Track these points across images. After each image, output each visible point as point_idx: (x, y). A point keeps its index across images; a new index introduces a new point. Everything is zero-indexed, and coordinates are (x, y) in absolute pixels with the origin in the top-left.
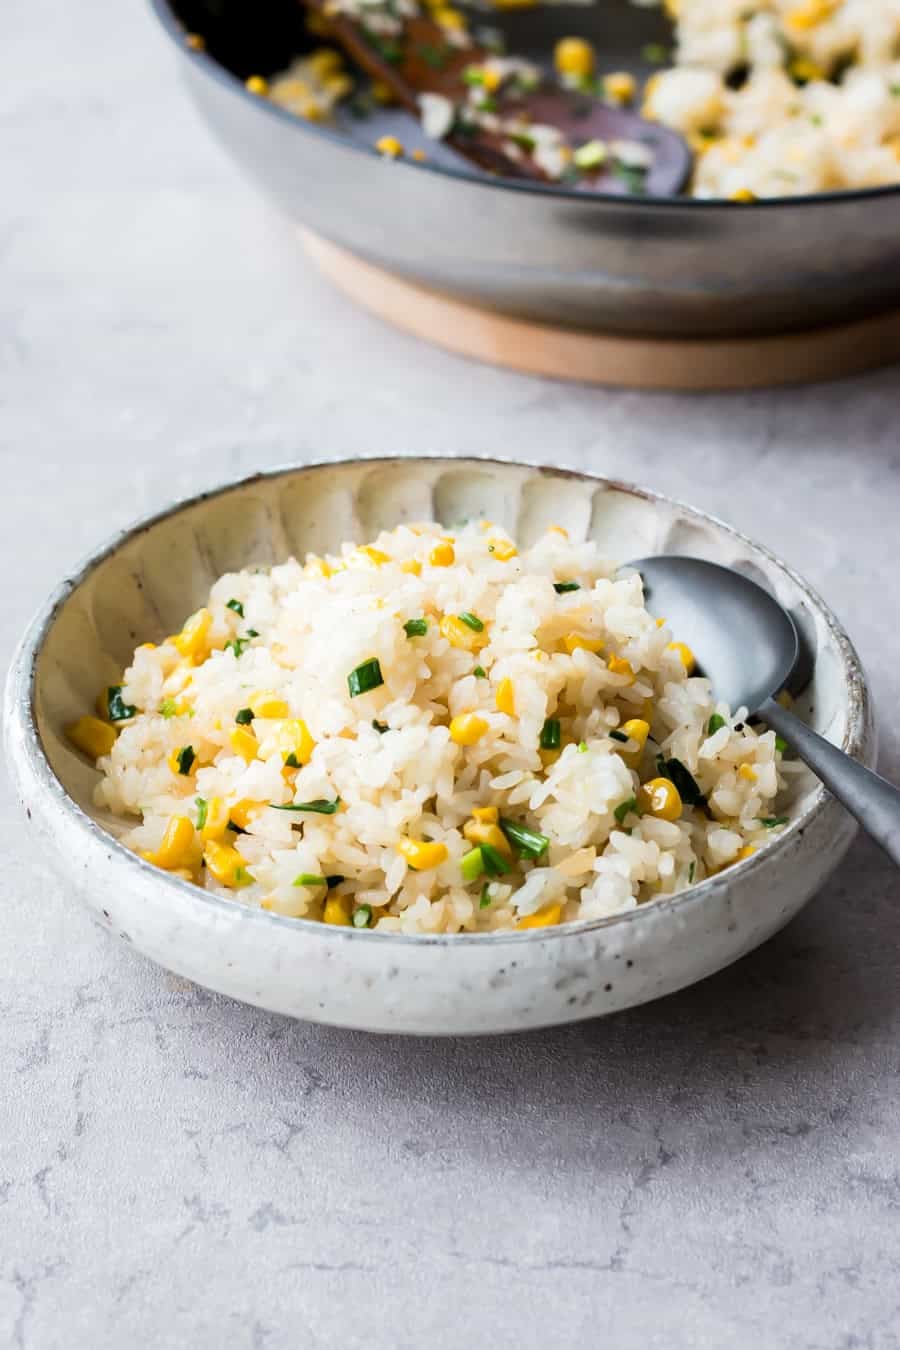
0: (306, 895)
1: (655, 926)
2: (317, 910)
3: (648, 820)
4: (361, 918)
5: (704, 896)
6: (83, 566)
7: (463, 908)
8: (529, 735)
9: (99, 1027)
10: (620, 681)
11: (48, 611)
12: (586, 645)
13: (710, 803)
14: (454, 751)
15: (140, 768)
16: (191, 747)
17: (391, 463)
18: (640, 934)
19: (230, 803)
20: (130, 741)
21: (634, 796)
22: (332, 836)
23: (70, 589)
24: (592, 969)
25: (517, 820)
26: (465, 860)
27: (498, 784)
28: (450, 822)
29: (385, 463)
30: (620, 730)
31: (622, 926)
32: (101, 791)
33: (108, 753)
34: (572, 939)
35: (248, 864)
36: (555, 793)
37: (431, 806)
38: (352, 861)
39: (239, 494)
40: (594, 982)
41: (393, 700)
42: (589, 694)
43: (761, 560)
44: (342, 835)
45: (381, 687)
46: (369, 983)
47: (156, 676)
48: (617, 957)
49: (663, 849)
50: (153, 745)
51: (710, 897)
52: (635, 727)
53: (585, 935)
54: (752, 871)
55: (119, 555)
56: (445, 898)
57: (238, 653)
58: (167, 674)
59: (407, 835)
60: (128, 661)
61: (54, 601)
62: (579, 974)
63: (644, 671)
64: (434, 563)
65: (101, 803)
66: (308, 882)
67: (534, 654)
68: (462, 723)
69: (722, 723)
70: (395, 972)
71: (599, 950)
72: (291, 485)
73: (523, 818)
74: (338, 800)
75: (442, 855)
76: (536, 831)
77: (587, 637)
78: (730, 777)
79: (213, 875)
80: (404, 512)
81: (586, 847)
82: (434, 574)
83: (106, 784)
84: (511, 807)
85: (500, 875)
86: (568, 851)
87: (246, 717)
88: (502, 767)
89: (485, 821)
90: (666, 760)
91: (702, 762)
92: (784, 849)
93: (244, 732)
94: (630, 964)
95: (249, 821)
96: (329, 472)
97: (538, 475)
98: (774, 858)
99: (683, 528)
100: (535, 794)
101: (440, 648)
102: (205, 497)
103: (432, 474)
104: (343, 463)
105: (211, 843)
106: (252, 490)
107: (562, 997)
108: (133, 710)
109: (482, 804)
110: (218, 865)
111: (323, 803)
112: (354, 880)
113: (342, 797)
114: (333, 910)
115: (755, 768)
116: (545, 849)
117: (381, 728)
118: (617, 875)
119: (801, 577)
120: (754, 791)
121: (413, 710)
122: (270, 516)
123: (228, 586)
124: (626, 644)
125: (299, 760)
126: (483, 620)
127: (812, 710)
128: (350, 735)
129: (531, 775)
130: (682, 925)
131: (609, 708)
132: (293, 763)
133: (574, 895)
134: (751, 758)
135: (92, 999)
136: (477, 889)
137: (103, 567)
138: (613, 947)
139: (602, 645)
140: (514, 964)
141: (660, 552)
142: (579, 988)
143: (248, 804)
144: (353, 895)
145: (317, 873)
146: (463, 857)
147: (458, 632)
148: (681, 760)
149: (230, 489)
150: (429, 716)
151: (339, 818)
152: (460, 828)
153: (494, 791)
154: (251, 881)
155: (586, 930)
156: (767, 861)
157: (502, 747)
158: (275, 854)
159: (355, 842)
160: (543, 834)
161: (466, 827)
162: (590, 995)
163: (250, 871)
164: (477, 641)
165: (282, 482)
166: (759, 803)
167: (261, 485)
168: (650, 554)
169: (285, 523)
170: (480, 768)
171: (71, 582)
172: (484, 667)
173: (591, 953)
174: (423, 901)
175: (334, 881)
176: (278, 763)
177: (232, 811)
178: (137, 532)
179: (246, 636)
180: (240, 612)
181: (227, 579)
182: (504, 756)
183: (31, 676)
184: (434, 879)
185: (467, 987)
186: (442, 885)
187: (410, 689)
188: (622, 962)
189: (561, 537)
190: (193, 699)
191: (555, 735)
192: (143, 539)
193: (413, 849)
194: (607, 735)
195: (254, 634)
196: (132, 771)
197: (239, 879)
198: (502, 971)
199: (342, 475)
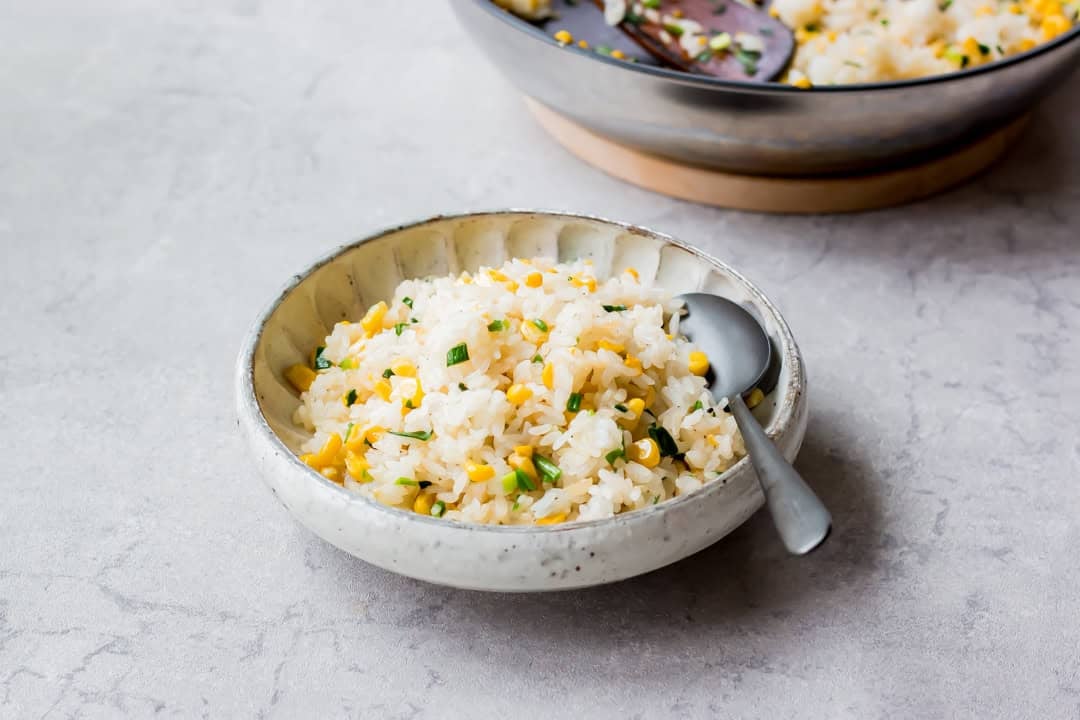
0: (403, 491)
1: (611, 532)
2: (410, 503)
3: (632, 464)
4: (436, 509)
5: (647, 516)
6: (309, 267)
7: (501, 509)
8: (560, 401)
9: (298, 633)
10: (631, 373)
11: (280, 293)
12: (610, 347)
13: (686, 458)
14: (508, 408)
15: (325, 401)
16: (354, 391)
17: (530, 216)
18: (601, 537)
19: (366, 428)
20: (321, 384)
21: (622, 449)
22: (425, 456)
23: (298, 281)
24: (566, 556)
25: (546, 456)
26: (505, 477)
27: (534, 431)
28: (500, 453)
29: (527, 215)
30: (625, 405)
31: (588, 529)
32: (298, 415)
33: (307, 390)
34: (555, 533)
35: (370, 468)
36: (570, 440)
37: (490, 441)
38: (435, 473)
39: (426, 228)
40: (567, 563)
41: (475, 370)
42: (606, 378)
43: (757, 301)
44: (431, 455)
45: (467, 362)
46: (422, 549)
47: (346, 343)
48: (583, 549)
49: (635, 483)
50: (336, 387)
51: (652, 516)
52: (636, 404)
53: (563, 532)
54: (684, 503)
55: (336, 262)
56: (491, 502)
57: (399, 333)
58: (353, 342)
59: (471, 458)
60: (330, 331)
61: (285, 288)
62: (557, 557)
63: (654, 368)
64: (528, 284)
65: (298, 422)
66: (405, 483)
67: (570, 349)
68: (515, 390)
69: (701, 407)
70: (438, 544)
71: (571, 544)
72: (462, 225)
73: (551, 455)
74: (432, 432)
75: (490, 474)
76: (555, 464)
77: (613, 342)
78: (701, 443)
79: (349, 473)
80: (539, 249)
81: (587, 478)
82: (524, 291)
83: (302, 410)
84: (542, 447)
85: (529, 490)
86: (575, 479)
87: (389, 373)
88: (538, 421)
89: (522, 455)
90: (657, 427)
91: (682, 431)
92: (709, 492)
93: (384, 383)
94: (592, 554)
95: (376, 440)
96: (486, 219)
97: (627, 232)
98: (702, 496)
99: (715, 275)
100: (557, 440)
101: (513, 340)
102: (401, 228)
103: (558, 225)
104: (498, 213)
105: (350, 452)
106: (435, 226)
107: (546, 572)
108: (330, 364)
109: (524, 443)
110: (353, 465)
111: (422, 433)
112: (437, 485)
113: (435, 431)
114: (420, 503)
115: (717, 439)
116: (558, 477)
117: (463, 387)
118: (604, 498)
119: (782, 316)
120: (716, 454)
121: (485, 379)
122: (446, 244)
123: (405, 288)
124: (644, 349)
125: (414, 405)
126: (549, 325)
127: (775, 404)
128: (445, 390)
129: (556, 428)
130: (629, 533)
131: (620, 390)
132: (410, 406)
133: (574, 509)
134: (717, 431)
135: (295, 615)
136: (512, 498)
137: (325, 268)
138: (581, 543)
139: (623, 348)
140: (514, 547)
141: (700, 291)
142: (558, 566)
143: (378, 429)
144: (436, 494)
145: (412, 478)
146: (505, 476)
147: (531, 331)
148: (667, 428)
149: (419, 224)
150: (496, 383)
151: (431, 443)
152: (506, 459)
153: (532, 436)
154: (371, 479)
155: (565, 530)
156: (695, 498)
157: (541, 408)
158: (388, 463)
159: (439, 461)
160: (559, 467)
161: (510, 459)
162: (565, 572)
163: (370, 472)
164: (540, 338)
165: (456, 223)
166: (719, 461)
167: (440, 223)
168: (693, 291)
169: (457, 249)
170: (525, 420)
171: (299, 277)
172: (542, 355)
173: (565, 545)
174: (476, 502)
175: (424, 485)
176: (399, 405)
177: (367, 432)
178: (351, 248)
179: (409, 321)
180: (411, 306)
181: (406, 284)
182: (541, 414)
183: (258, 335)
184: (484, 489)
185: (483, 558)
186: (490, 493)
187: (486, 365)
188: (587, 553)
189: (632, 277)
190: (361, 359)
191: (576, 402)
192: (355, 253)
193: (472, 468)
194: (613, 407)
195: (415, 321)
196: (319, 403)
197: (364, 478)
198: (506, 550)
199: (497, 221)
